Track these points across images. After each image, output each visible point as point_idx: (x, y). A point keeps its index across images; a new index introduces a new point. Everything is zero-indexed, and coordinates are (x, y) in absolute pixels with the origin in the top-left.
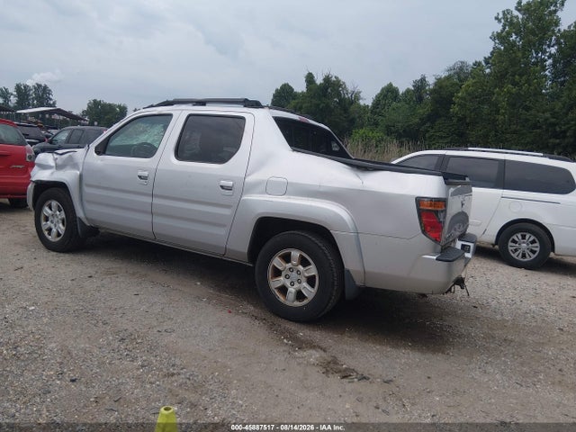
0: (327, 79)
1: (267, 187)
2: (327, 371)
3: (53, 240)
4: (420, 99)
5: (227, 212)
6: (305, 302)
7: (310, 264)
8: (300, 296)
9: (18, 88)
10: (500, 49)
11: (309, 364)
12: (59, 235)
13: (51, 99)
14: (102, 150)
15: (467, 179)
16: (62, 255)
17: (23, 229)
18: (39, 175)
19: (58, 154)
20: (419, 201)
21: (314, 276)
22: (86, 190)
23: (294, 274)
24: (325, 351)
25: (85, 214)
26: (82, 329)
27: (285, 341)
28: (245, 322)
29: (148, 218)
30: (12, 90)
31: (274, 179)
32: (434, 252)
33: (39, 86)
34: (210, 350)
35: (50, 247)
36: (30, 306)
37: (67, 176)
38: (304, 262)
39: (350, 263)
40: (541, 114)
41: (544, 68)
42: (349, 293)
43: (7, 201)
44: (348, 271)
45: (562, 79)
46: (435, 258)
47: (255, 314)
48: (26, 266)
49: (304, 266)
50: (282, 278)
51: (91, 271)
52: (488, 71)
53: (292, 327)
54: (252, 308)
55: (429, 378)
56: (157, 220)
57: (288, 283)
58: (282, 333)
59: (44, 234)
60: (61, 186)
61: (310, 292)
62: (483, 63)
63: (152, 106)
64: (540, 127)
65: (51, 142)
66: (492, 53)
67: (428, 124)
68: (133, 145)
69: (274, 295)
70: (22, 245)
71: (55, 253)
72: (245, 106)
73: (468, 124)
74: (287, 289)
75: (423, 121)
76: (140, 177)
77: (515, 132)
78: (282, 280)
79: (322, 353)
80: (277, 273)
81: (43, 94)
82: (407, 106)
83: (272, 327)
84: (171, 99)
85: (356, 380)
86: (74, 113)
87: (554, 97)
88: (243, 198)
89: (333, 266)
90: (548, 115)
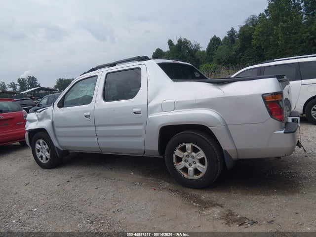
0: (180, 41)
1: (162, 107)
2: (228, 222)
3: (44, 162)
4: (233, 41)
5: (141, 127)
6: (201, 175)
7: (199, 151)
8: (196, 172)
9: (19, 81)
10: (272, 4)
11: (214, 219)
12: (47, 159)
13: (37, 83)
14: (61, 105)
15: (285, 77)
16: (51, 170)
17: (28, 158)
18: (30, 126)
19: (38, 112)
20: (264, 97)
21: (203, 158)
22: (57, 130)
23: (190, 159)
24: (222, 207)
25: (59, 144)
26: (66, 219)
27: (194, 204)
28: (166, 195)
29: (95, 140)
30: (16, 83)
31: (166, 101)
32: (281, 129)
33: (30, 77)
34: (148, 220)
35: (43, 166)
36: (34, 209)
37: (45, 124)
38: (195, 150)
39: (226, 145)
40: (304, 34)
41: (300, 9)
42: (229, 165)
43: (18, 143)
44: (226, 151)
45: (312, 12)
46: (283, 132)
47: (171, 188)
48: (31, 182)
49: (196, 153)
50: (183, 162)
51: (68, 177)
52: (268, 17)
53: (196, 193)
54: (168, 184)
55: (297, 213)
56: (100, 140)
57: (187, 165)
58: (191, 199)
59: (38, 160)
60: (42, 130)
61: (203, 169)
62: (265, 14)
63: (85, 73)
64: (305, 42)
65: (38, 106)
66: (268, 7)
67: (240, 54)
68: (79, 99)
69: (180, 174)
70: (28, 168)
71: (46, 170)
72: (139, 61)
73: (263, 49)
74: (188, 169)
75: (237, 53)
76: (86, 116)
77: (290, 48)
78: (183, 164)
79: (221, 208)
80: (179, 160)
81: (32, 81)
82: (227, 46)
83: (183, 195)
84: (95, 67)
85: (249, 225)
86: (50, 88)
87: (309, 23)
88: (149, 117)
89: (215, 149)
90: (308, 34)
